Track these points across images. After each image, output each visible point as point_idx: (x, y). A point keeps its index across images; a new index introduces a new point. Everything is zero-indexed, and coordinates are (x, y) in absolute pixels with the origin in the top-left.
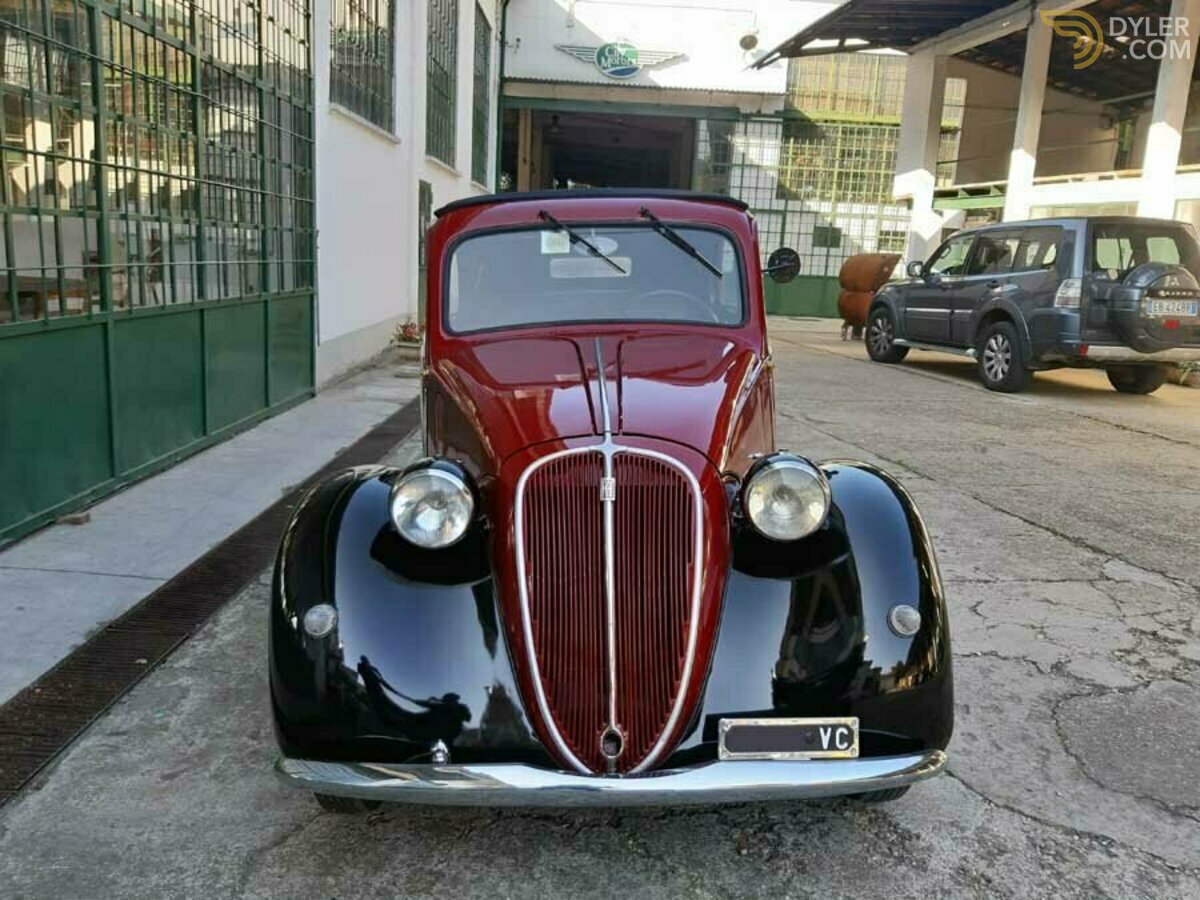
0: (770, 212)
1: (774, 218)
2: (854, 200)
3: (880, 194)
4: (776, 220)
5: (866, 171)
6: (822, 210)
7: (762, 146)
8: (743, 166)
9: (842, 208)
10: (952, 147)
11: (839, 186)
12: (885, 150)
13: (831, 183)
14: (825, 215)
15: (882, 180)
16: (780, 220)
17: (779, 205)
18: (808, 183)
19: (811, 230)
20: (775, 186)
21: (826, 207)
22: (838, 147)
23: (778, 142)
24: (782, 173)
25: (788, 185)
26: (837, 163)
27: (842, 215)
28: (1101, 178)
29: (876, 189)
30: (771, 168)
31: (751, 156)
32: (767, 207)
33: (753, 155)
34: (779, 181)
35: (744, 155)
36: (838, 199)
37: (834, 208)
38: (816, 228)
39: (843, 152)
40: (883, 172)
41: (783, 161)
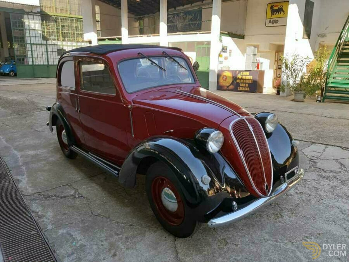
0: (42, 44)
1: (43, 47)
2: (68, 41)
3: (76, 39)
4: (44, 47)
5: (70, 32)
6: (58, 44)
7: (35, 23)
8: (29, 29)
9: (64, 43)
10: (98, 26)
11: (63, 36)
12: (75, 26)
13: (60, 35)
14: (60, 45)
15: (75, 35)
16: (45, 47)
17: (44, 42)
18: (52, 35)
19: (56, 51)
20: (42, 36)
21: (59, 43)
22: (60, 24)
23: (40, 22)
24: (43, 32)
25: (46, 36)
26: (61, 29)
27: (65, 45)
28: (147, 36)
29: (74, 38)
30: (39, 30)
31: (31, 26)
32: (40, 43)
33: (32, 26)
34: (42, 34)
35: (29, 25)
36: (63, 41)
37: (62, 43)
38: (58, 50)
39: (62, 26)
40: (75, 32)
41: (43, 28)
